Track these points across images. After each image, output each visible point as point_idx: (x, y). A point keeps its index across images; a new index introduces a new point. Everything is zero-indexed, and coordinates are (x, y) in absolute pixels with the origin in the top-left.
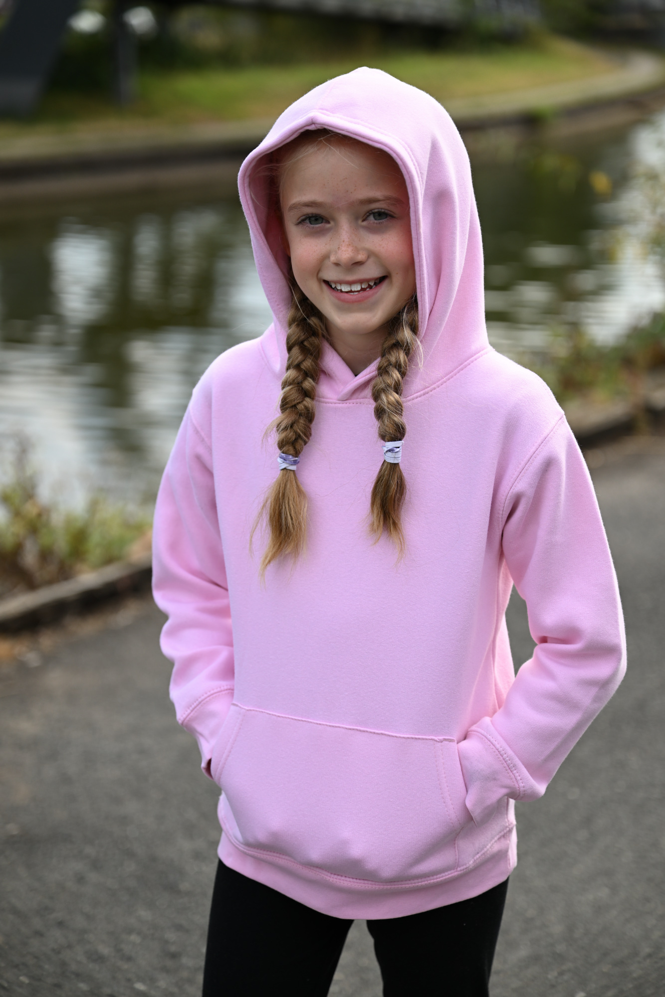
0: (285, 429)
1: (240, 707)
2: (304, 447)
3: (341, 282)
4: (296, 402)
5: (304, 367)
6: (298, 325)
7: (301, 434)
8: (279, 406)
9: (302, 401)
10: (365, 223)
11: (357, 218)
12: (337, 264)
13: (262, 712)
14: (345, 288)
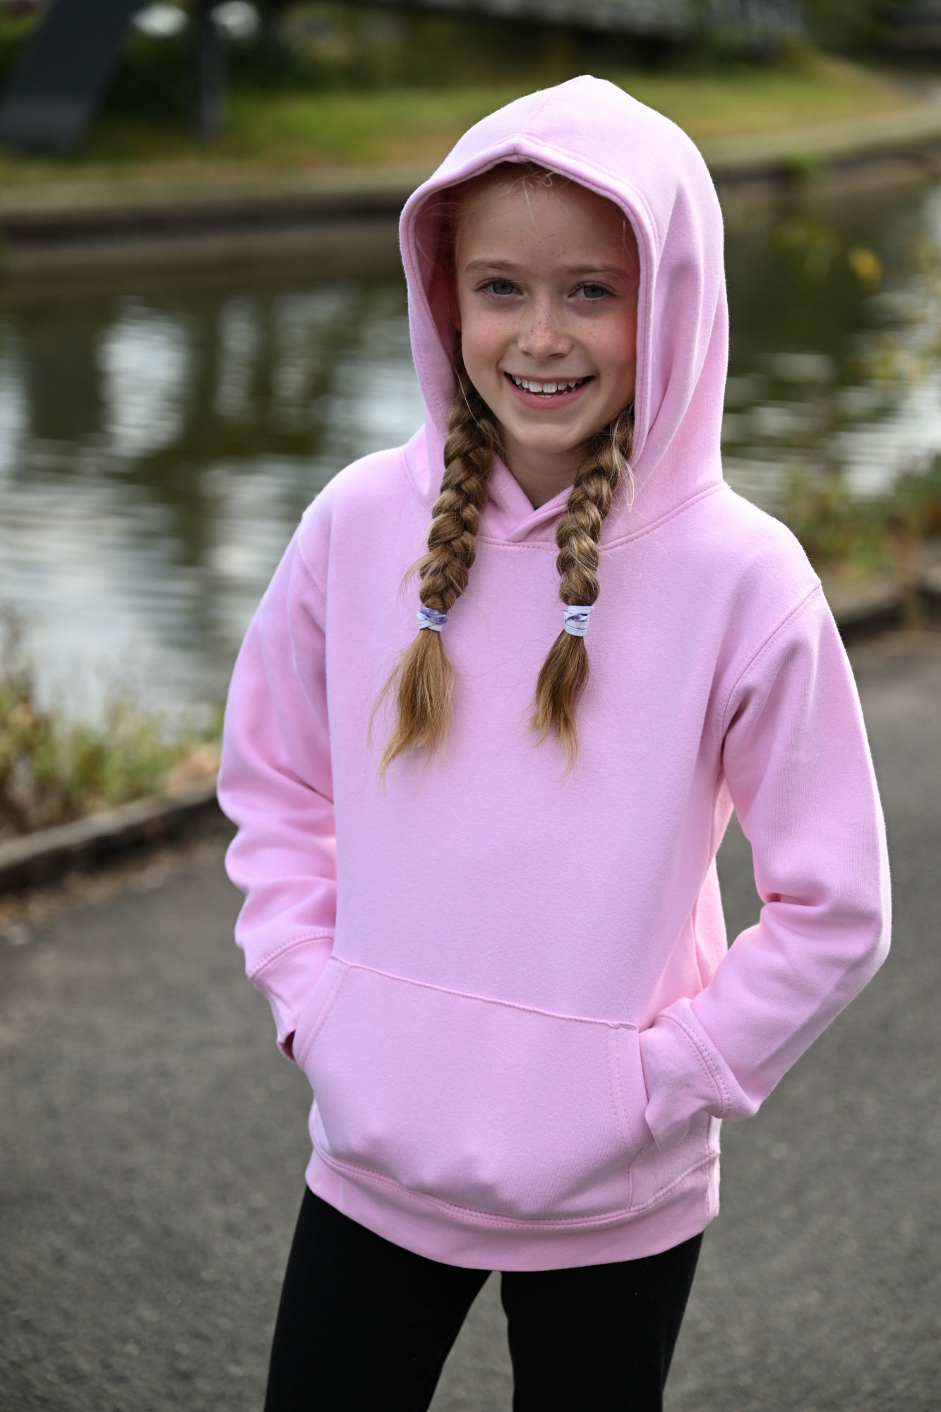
0: (435, 572)
1: (342, 962)
2: (457, 600)
3: (530, 379)
4: (452, 536)
5: (467, 488)
6: (463, 429)
7: (454, 582)
8: (427, 540)
9: (460, 536)
10: (571, 300)
11: (561, 292)
12: (527, 354)
13: (371, 971)
14: (534, 388)
